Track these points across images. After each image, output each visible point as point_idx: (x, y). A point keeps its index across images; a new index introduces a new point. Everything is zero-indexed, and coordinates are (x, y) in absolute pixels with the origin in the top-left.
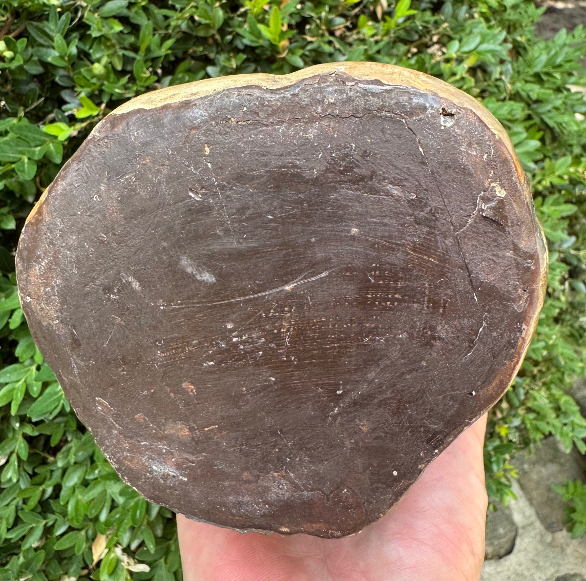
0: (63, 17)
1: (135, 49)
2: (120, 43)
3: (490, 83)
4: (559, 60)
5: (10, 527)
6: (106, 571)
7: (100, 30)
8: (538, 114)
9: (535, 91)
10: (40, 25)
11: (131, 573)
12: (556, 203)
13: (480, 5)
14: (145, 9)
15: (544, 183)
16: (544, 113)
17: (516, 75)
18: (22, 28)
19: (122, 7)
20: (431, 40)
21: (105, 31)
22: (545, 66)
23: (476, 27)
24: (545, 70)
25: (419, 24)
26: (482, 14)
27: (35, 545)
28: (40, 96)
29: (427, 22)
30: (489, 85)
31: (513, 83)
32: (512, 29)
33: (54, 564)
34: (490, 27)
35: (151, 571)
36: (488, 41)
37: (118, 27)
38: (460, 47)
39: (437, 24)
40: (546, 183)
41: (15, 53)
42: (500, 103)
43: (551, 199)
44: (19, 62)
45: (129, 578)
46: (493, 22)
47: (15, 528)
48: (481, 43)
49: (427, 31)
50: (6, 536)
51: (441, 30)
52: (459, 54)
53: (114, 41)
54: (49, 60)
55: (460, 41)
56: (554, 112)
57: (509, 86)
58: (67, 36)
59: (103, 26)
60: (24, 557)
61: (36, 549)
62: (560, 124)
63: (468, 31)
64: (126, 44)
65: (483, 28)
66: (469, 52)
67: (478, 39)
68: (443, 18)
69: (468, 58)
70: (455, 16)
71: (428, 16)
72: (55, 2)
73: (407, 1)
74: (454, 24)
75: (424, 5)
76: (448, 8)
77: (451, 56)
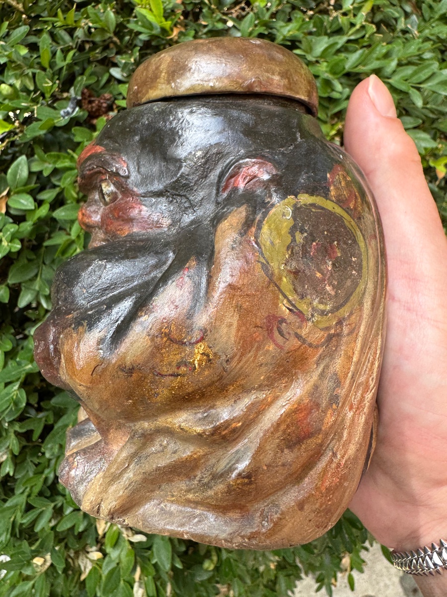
5: (23, 513)
11: (131, 543)
31: (421, 31)
35: (148, 540)
37: (24, 51)
45: (130, 547)
47: (29, 513)
50: (21, 521)
52: (355, 5)
53: (19, 63)
69: (363, 6)
77: (348, 9)
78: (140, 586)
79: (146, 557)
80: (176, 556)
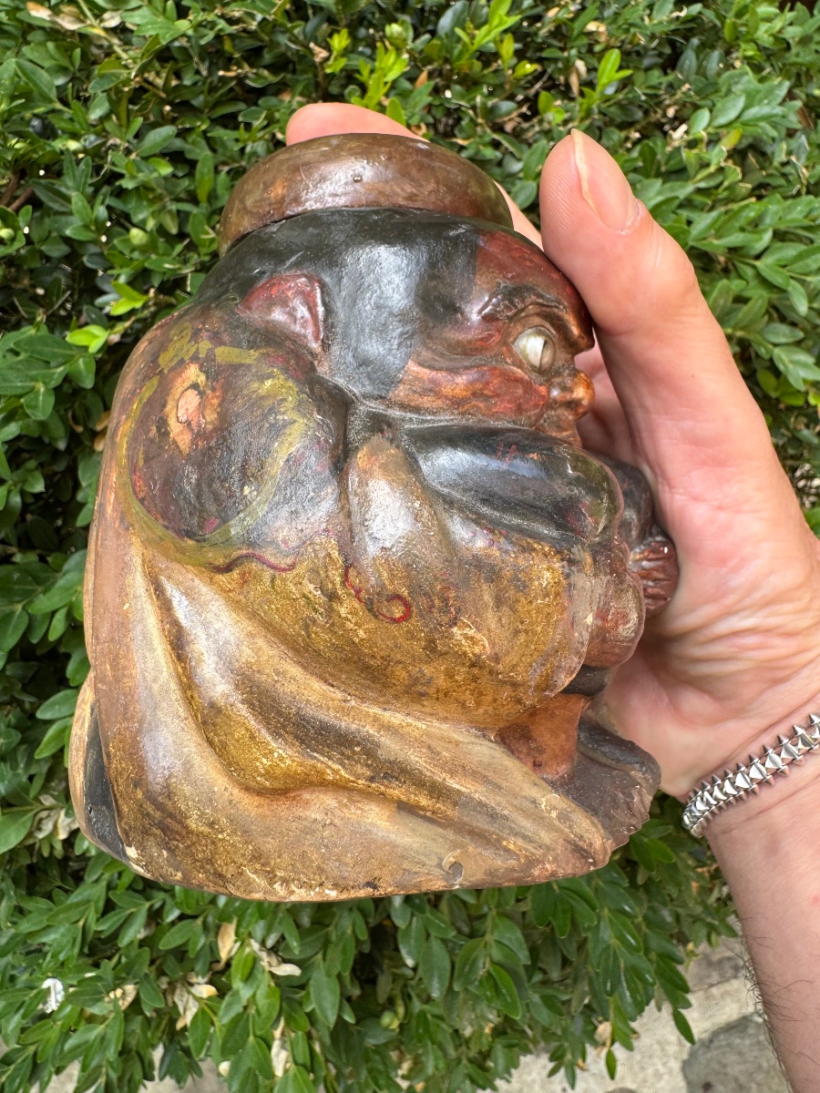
0: (84, 166)
1: (193, 199)
2: (170, 193)
3: (772, 170)
6: (239, 976)
7: (133, 177)
11: (273, 975)
13: (743, 46)
14: (206, 135)
17: (816, 152)
18: (28, 192)
19: (170, 137)
20: (664, 115)
21: (144, 178)
23: (737, 83)
25: (640, 92)
26: (748, 60)
27: (142, 935)
28: (66, 289)
29: (656, 87)
30: (770, 176)
31: (811, 167)
33: (170, 962)
34: (762, 80)
35: (302, 974)
36: (760, 103)
37: (166, 170)
38: (713, 118)
39: (672, 87)
41: (15, 229)
42: (789, 202)
44: (21, 243)
45: (272, 983)
46: (768, 70)
47: (109, 916)
48: (747, 107)
49: (655, 100)
50: (95, 927)
51: (679, 95)
52: (711, 130)
53: (159, 191)
54: (68, 232)
55: (712, 108)
57: (805, 172)
58: (91, 200)
61: (142, 943)
63: (724, 90)
64: (180, 192)
65: (749, 82)
66: (729, 125)
67: (741, 102)
68: (681, 77)
69: (728, 133)
70: (701, 71)
71: (656, 76)
72: (73, 145)
73: (614, 57)
74: (701, 82)
75: (647, 62)
76: (689, 60)
77: (698, 136)
78: (283, 1047)
79: (295, 1000)
80: (345, 1002)
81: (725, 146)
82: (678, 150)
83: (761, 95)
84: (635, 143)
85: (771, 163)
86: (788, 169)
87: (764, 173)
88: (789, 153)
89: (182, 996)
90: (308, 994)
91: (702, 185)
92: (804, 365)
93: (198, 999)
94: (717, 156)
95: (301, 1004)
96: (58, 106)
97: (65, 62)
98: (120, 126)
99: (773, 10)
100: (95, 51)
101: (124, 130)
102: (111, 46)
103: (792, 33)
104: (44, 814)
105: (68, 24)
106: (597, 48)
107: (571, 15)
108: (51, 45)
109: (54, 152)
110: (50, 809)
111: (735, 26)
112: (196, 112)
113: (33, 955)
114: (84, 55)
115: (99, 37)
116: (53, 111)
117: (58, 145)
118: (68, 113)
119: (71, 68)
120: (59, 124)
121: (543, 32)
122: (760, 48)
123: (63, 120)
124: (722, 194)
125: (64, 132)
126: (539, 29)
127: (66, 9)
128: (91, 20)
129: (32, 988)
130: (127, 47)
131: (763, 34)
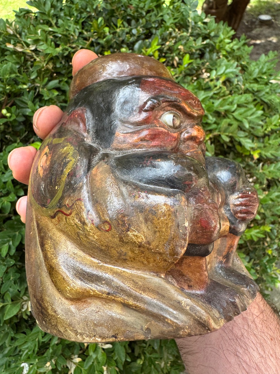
0: (31, 93)
1: (65, 101)
2: (58, 100)
3: (233, 87)
4: (264, 70)
5: (43, 336)
6: (92, 350)
7: (48, 96)
8: (259, 97)
9: (256, 87)
10: (20, 98)
11: (103, 349)
12: (276, 138)
13: (222, 51)
14: (67, 82)
15: (268, 130)
16: (261, 96)
17: (245, 81)
18: (12, 101)
19: (56, 83)
20: (202, 72)
21: (51, 96)
22: (258, 74)
23: (222, 62)
24: (259, 76)
25: (195, 66)
26: (224, 56)
27: (56, 342)
28: (25, 131)
29: (199, 64)
30: (233, 88)
31: (244, 85)
32: (239, 60)
33: (67, 350)
34: (229, 61)
35: (113, 347)
36: (229, 68)
37: (56, 93)
38: (217, 73)
39: (203, 64)
40: (269, 129)
41: (11, 113)
42: (240, 96)
43: (273, 137)
44: (14, 117)
45: (103, 352)
46: (230, 58)
47: (46, 336)
48: (226, 69)
49: (199, 68)
50: (42, 340)
51: (206, 66)
52: (216, 76)
53: (55, 100)
54: (27, 114)
55: (216, 70)
56: (267, 95)
57: (243, 87)
58: (33, 102)
59: (49, 94)
60: (52, 349)
61: (57, 344)
62: (270, 100)
63: (219, 64)
64: (61, 100)
65: (225, 62)
66: (221, 75)
67: (224, 68)
68: (205, 61)
69: (221, 77)
70: (211, 59)
71: (199, 61)
72: (25, 87)
73: (187, 56)
74: (212, 62)
75: (196, 56)
76: (207, 55)
77: (213, 78)
79: (110, 357)
80: (127, 355)
81: (221, 81)
82: (207, 82)
83: (229, 66)
84: (195, 80)
85: (233, 84)
86: (238, 86)
87: (231, 88)
88: (238, 81)
89: (69, 363)
90: (115, 354)
91: (216, 92)
92: (249, 143)
93: (75, 363)
94: (219, 83)
95: (112, 358)
96: (18, 75)
97: (19, 61)
98: (40, 80)
99: (229, 41)
100: (27, 57)
101: (42, 81)
102: (33, 55)
103: (235, 47)
104: (24, 303)
105: (19, 49)
106: (181, 53)
107: (173, 44)
108: (14, 56)
109: (18, 89)
110: (26, 301)
111: (219, 46)
112: (63, 75)
113: (17, 356)
114: (25, 58)
115: (28, 53)
116: (17, 76)
117: (20, 86)
118: (21, 77)
119: (20, 63)
120: (19, 80)
121: (165, 49)
122: (227, 51)
123: (20, 79)
124: (221, 95)
125: (21, 82)
126: (164, 48)
127: (18, 45)
128: (26, 48)
129: (17, 367)
130: (37, 56)
131: (227, 47)
